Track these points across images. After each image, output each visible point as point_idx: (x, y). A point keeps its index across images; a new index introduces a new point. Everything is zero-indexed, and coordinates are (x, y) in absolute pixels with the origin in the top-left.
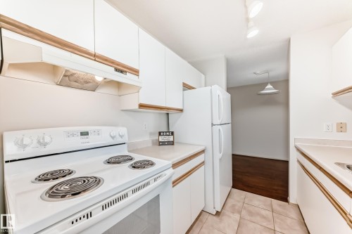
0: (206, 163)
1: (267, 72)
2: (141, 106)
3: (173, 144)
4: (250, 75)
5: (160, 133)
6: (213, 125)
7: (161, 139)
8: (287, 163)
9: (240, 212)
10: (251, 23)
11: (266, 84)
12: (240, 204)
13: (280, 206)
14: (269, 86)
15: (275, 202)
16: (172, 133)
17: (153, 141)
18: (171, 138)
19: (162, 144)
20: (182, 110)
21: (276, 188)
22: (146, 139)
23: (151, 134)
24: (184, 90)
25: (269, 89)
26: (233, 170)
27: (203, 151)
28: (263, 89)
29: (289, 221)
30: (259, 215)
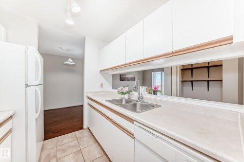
1: (69, 50)
9: (55, 156)
11: (68, 58)
12: (54, 150)
13: (80, 133)
14: (70, 60)
15: (77, 133)
21: (75, 124)
25: (70, 62)
26: (44, 125)
27: (10, 117)
28: (67, 61)
29: (86, 139)
30: (69, 147)
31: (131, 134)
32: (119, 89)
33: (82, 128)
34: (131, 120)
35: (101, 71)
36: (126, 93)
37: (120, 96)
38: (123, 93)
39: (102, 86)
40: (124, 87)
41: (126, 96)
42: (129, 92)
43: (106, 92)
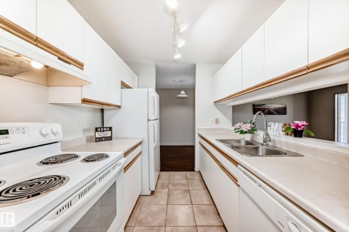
0: (143, 152)
1: (182, 82)
2: (84, 101)
3: (111, 139)
4: (171, 82)
5: (96, 130)
6: (149, 120)
7: (98, 135)
8: (193, 147)
9: (168, 187)
10: (177, 50)
11: (181, 90)
12: (167, 182)
13: (191, 175)
14: (183, 92)
15: (188, 173)
16: (110, 129)
17: (87, 138)
18: (108, 134)
19: (99, 140)
20: (119, 107)
22: (79, 137)
23: (85, 130)
24: (122, 88)
25: (183, 94)
27: (141, 143)
28: (179, 94)
29: (196, 182)
30: (179, 184)
32: (237, 125)
33: (193, 170)
35: (215, 102)
36: (246, 132)
37: (238, 136)
38: (242, 132)
39: (217, 121)
40: (245, 123)
41: (248, 137)
42: (252, 131)
43: (223, 130)
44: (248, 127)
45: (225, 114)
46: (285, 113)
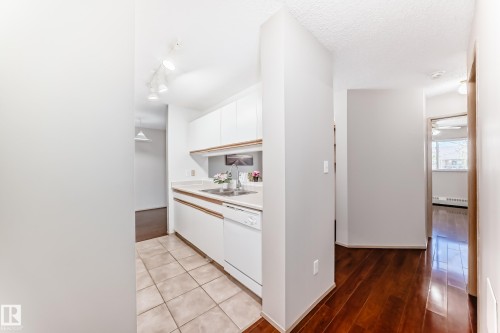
14: (141, 134)
15: (160, 239)
25: (142, 137)
31: (220, 216)
32: (216, 176)
33: (165, 233)
34: (219, 202)
35: (191, 152)
36: (223, 182)
37: (218, 186)
38: (220, 182)
39: (193, 173)
40: (222, 174)
41: (225, 186)
42: (228, 181)
43: (200, 182)
44: (224, 177)
45: (201, 165)
46: (252, 164)
